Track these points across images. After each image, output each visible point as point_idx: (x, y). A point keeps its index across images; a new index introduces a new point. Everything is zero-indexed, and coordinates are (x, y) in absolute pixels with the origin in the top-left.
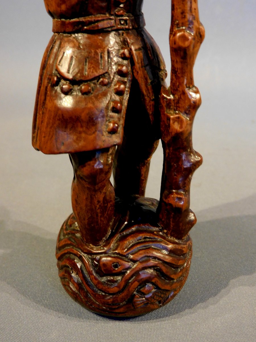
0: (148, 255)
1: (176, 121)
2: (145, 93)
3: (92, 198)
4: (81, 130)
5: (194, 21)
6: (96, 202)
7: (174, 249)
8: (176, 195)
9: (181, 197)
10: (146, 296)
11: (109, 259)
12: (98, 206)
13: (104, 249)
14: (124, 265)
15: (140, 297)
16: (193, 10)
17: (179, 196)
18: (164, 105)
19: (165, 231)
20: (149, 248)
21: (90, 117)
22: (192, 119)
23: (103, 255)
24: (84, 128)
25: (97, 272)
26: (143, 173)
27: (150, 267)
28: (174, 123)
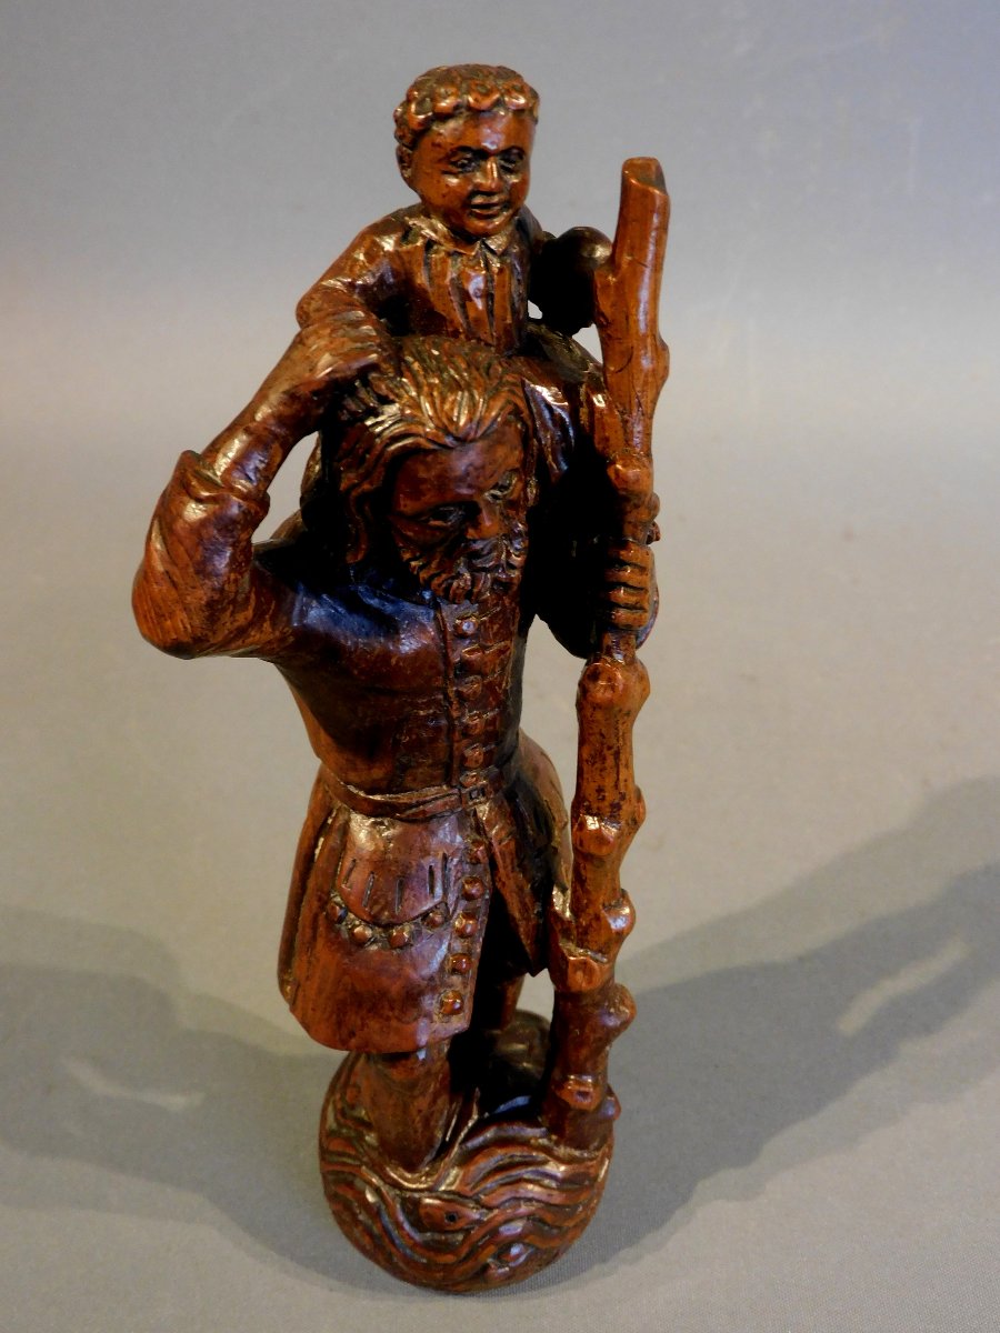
0: (518, 1196)
1: (580, 969)
2: (517, 915)
3: (406, 1109)
4: (390, 1014)
5: (622, 803)
6: (414, 1112)
7: (573, 1175)
8: (577, 1088)
9: (587, 1089)
10: (511, 1265)
11: (437, 1202)
12: (418, 1119)
13: (426, 1182)
14: (468, 1217)
15: (500, 1267)
16: (622, 784)
17: (582, 1089)
18: (558, 928)
19: (554, 1137)
20: (520, 1180)
21: (407, 993)
22: (612, 960)
23: (426, 1194)
24: (397, 1012)
25: (412, 1225)
26: (509, 994)
27: (520, 1217)
28: (575, 972)
